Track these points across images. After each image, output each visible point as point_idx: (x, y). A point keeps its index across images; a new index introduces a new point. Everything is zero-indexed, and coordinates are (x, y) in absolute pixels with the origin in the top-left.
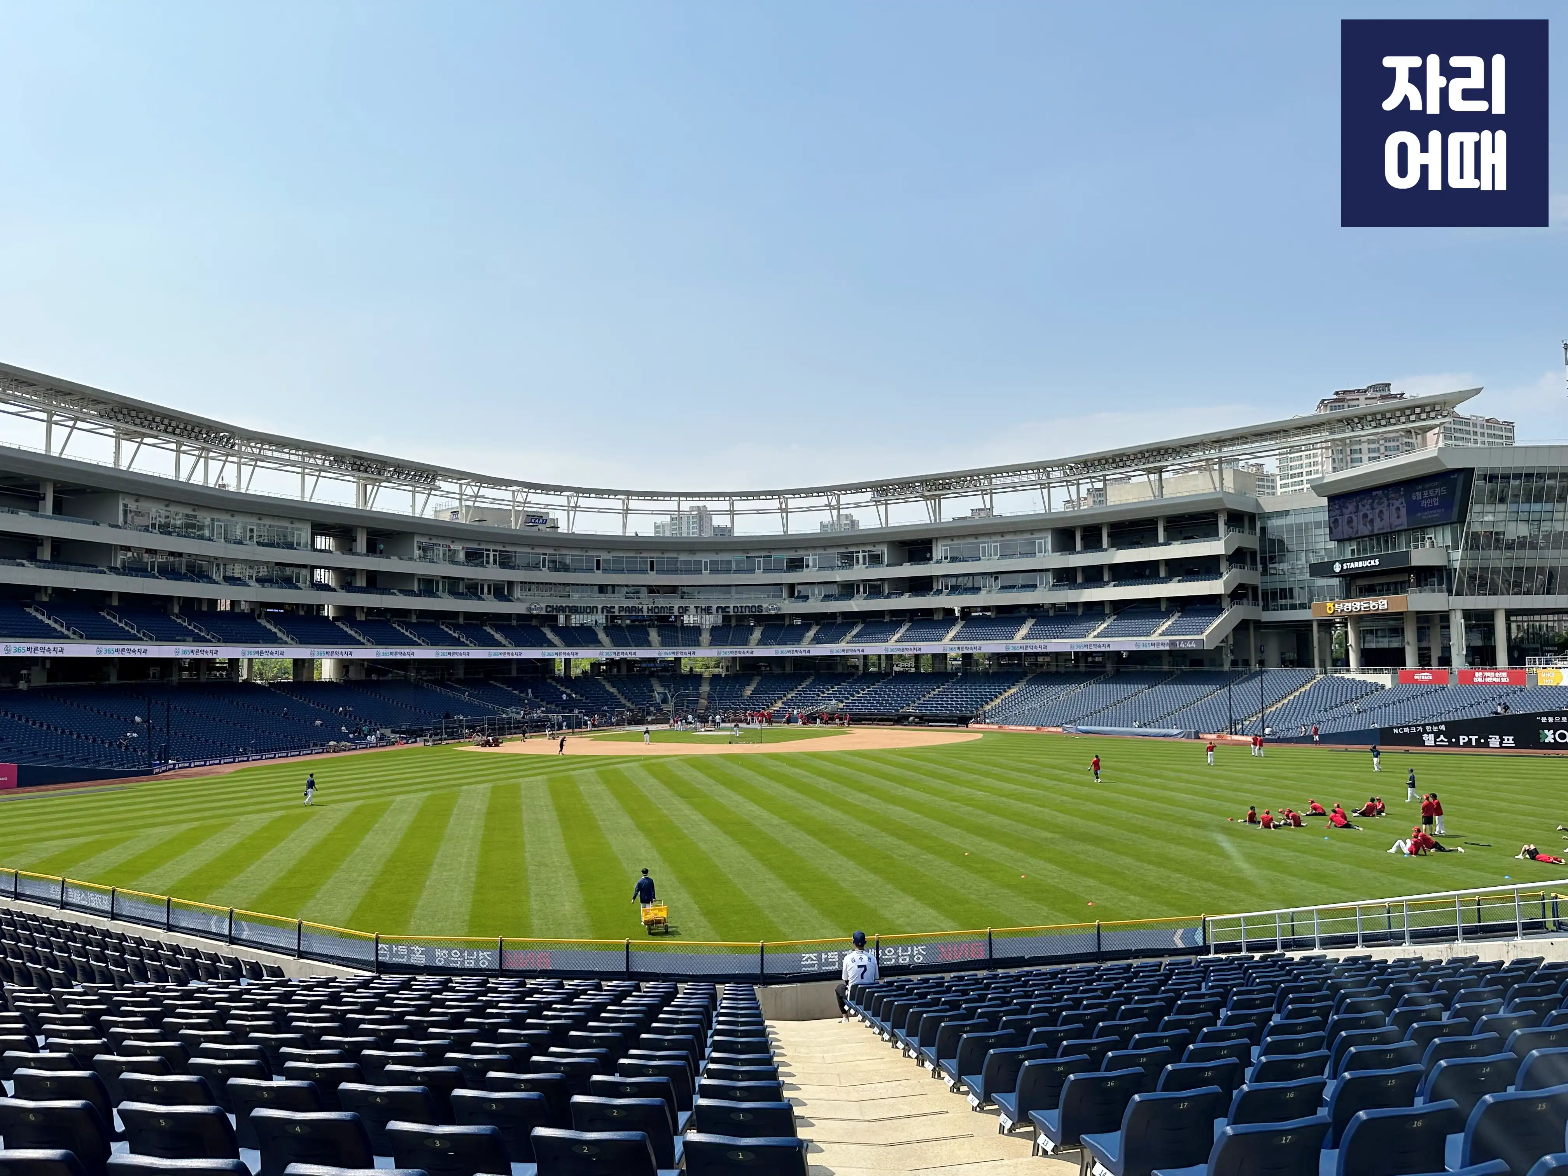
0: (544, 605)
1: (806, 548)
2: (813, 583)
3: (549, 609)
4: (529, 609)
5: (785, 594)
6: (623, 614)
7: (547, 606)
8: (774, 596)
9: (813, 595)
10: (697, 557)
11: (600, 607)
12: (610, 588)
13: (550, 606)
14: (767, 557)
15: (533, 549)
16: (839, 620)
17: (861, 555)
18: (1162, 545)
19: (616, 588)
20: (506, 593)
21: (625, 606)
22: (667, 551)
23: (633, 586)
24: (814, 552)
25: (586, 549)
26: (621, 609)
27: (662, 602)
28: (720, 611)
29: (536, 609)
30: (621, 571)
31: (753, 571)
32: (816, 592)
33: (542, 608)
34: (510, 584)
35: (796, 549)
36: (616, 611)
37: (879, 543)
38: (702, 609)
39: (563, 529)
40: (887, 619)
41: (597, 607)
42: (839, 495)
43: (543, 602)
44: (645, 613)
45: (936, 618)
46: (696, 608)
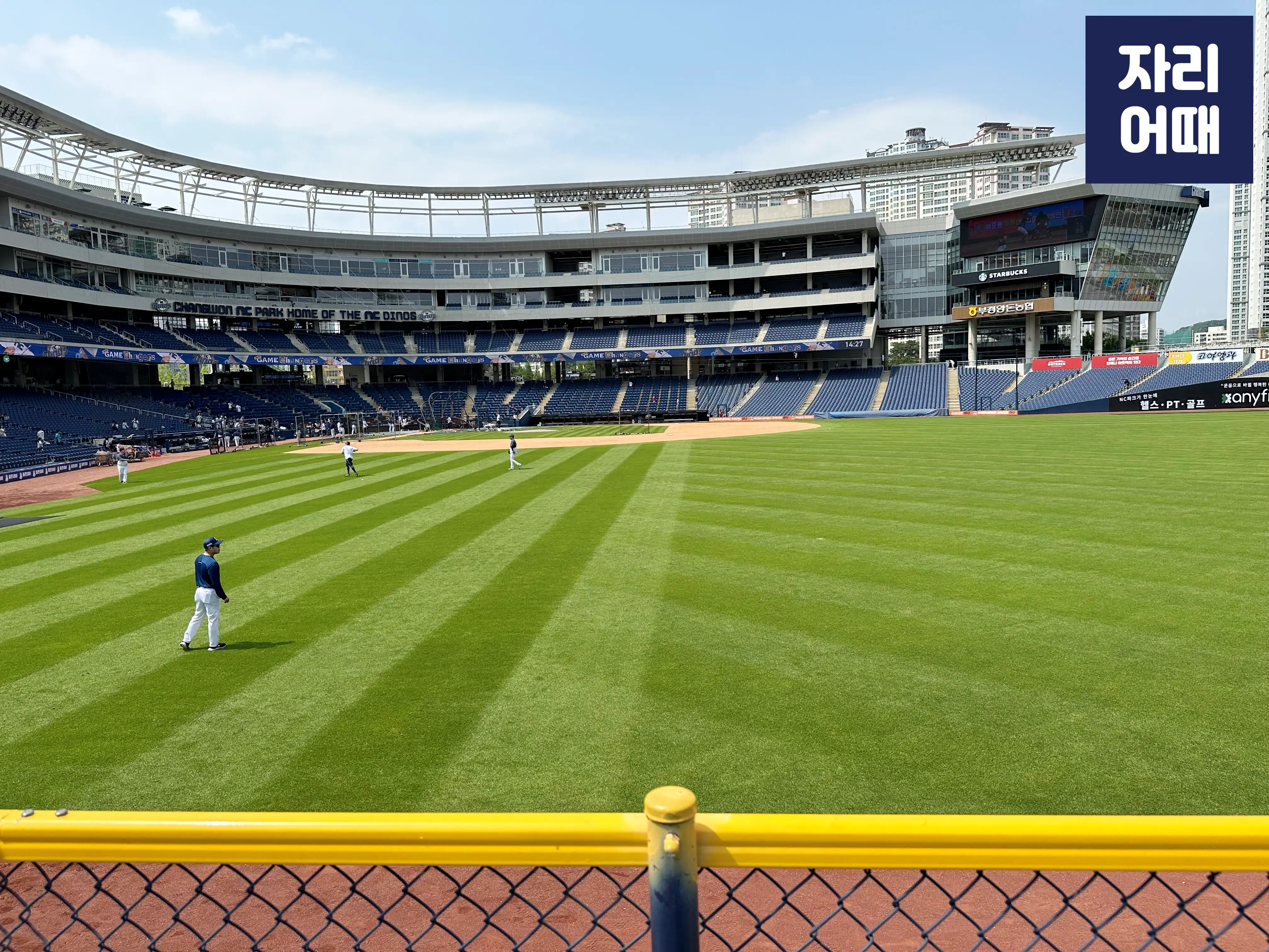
0: (171, 302)
1: (457, 254)
2: (465, 291)
3: (178, 307)
4: (154, 305)
5: (434, 300)
6: (260, 316)
7: (175, 304)
8: (422, 304)
9: (465, 303)
10: (335, 257)
11: (234, 307)
12: (239, 287)
13: (179, 304)
14: (413, 261)
15: (147, 233)
16: (494, 330)
17: (517, 264)
18: (810, 260)
19: (245, 288)
20: (120, 285)
21: (262, 307)
22: (300, 247)
23: (266, 284)
24: (465, 259)
25: (209, 239)
26: (258, 311)
27: (301, 305)
28: (369, 317)
29: (163, 306)
30: (250, 267)
31: (397, 275)
32: (469, 300)
33: (168, 306)
34: (124, 272)
35: (444, 254)
36: (253, 311)
37: (537, 252)
38: (348, 314)
39: (179, 212)
40: (545, 329)
41: (231, 308)
42: (487, 200)
43: (171, 299)
44: (285, 317)
45: (596, 327)
46: (342, 312)
